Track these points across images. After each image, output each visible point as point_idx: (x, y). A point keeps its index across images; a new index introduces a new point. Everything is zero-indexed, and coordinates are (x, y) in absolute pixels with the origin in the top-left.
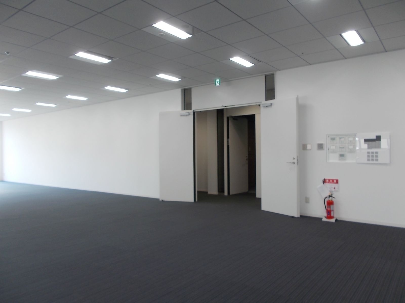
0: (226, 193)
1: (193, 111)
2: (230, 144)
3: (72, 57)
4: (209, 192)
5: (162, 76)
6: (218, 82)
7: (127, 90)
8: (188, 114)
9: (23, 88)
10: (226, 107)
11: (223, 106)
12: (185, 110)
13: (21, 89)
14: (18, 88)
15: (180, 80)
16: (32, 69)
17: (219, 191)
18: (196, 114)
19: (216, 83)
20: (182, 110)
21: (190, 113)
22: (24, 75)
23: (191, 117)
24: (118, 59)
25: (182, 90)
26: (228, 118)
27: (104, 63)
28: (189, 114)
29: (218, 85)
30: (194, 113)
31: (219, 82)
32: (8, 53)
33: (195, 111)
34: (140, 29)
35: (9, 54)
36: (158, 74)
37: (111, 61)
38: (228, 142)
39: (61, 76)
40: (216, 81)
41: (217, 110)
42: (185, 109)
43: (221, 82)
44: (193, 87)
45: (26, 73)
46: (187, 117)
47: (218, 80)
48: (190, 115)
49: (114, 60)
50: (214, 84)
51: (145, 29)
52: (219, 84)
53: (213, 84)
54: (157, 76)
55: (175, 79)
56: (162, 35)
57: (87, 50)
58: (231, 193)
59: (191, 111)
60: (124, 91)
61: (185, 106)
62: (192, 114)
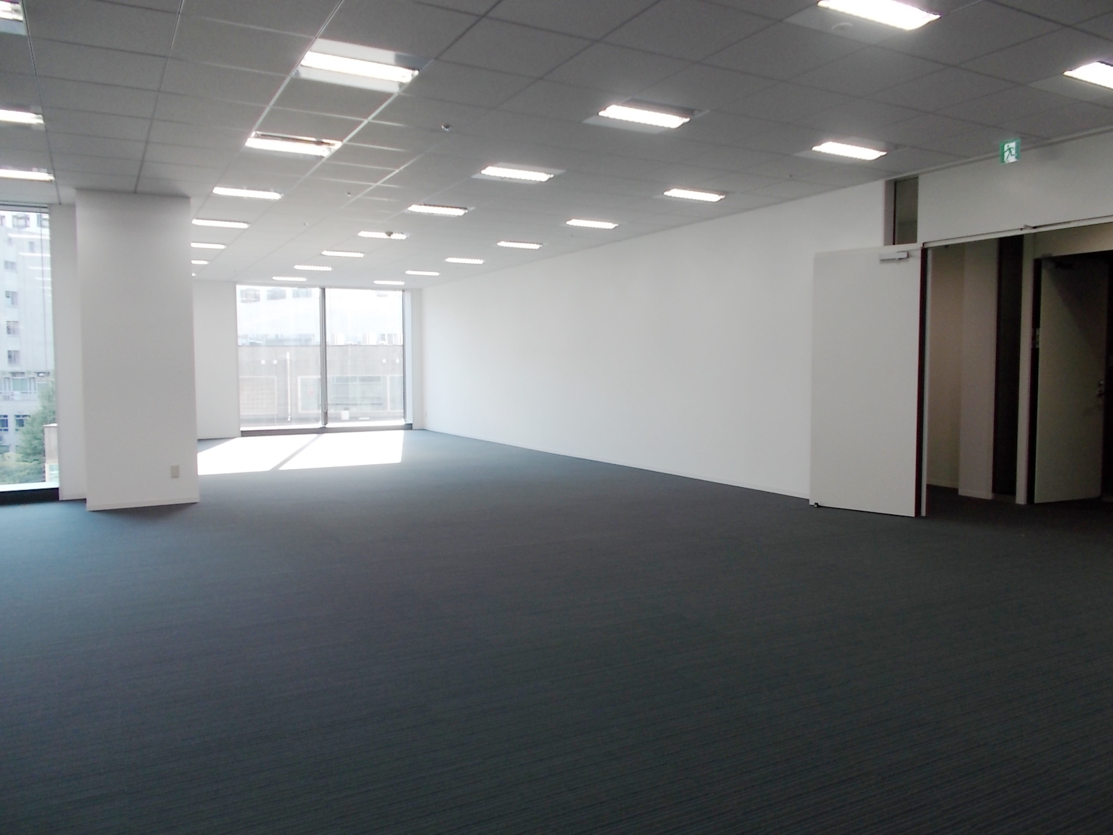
0: (1021, 498)
1: (922, 245)
2: (1040, 346)
3: (591, 121)
4: (963, 492)
5: (830, 148)
6: (1013, 152)
7: (723, 195)
8: (905, 255)
9: (472, 209)
10: (1035, 228)
11: (1027, 227)
12: (894, 244)
13: (467, 211)
14: (461, 208)
15: (884, 153)
16: (494, 161)
17: (995, 489)
18: (930, 253)
19: (1006, 154)
20: (886, 244)
21: (911, 253)
22: (476, 176)
23: (916, 264)
24: (707, 111)
25: (888, 183)
26: (1038, 264)
27: (669, 129)
28: (908, 256)
29: (1012, 159)
30: (924, 251)
31: (1017, 152)
32: (447, 127)
33: (926, 246)
34: (780, 21)
35: (450, 128)
36: (819, 143)
37: (687, 120)
38: (1035, 338)
39: (559, 172)
40: (1006, 148)
41: (1001, 240)
42: (896, 242)
43: (1022, 150)
44: (923, 173)
45: (483, 172)
46: (903, 264)
47: (1013, 145)
48: (911, 260)
49: (698, 115)
50: (1000, 158)
51: (794, 20)
52: (1016, 157)
53: (997, 156)
54: (815, 148)
55: (869, 154)
56: (842, 28)
57: (630, 98)
58: (1037, 500)
59: (915, 248)
60: (714, 198)
61: (894, 227)
62: (919, 254)
